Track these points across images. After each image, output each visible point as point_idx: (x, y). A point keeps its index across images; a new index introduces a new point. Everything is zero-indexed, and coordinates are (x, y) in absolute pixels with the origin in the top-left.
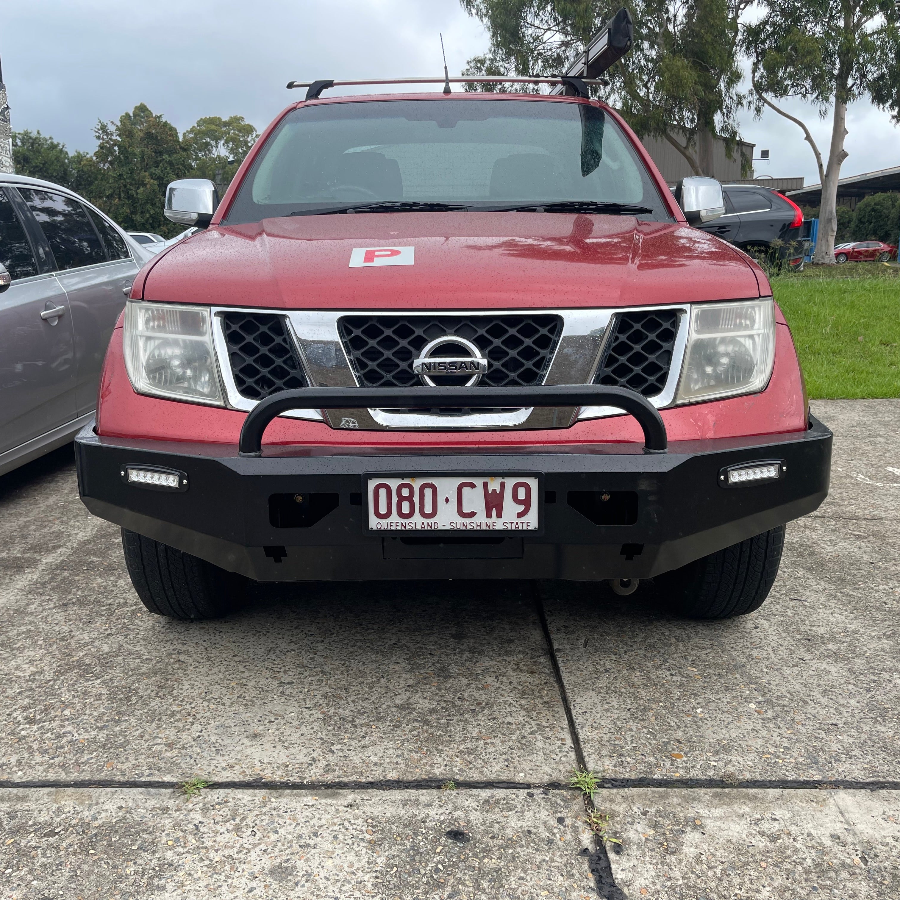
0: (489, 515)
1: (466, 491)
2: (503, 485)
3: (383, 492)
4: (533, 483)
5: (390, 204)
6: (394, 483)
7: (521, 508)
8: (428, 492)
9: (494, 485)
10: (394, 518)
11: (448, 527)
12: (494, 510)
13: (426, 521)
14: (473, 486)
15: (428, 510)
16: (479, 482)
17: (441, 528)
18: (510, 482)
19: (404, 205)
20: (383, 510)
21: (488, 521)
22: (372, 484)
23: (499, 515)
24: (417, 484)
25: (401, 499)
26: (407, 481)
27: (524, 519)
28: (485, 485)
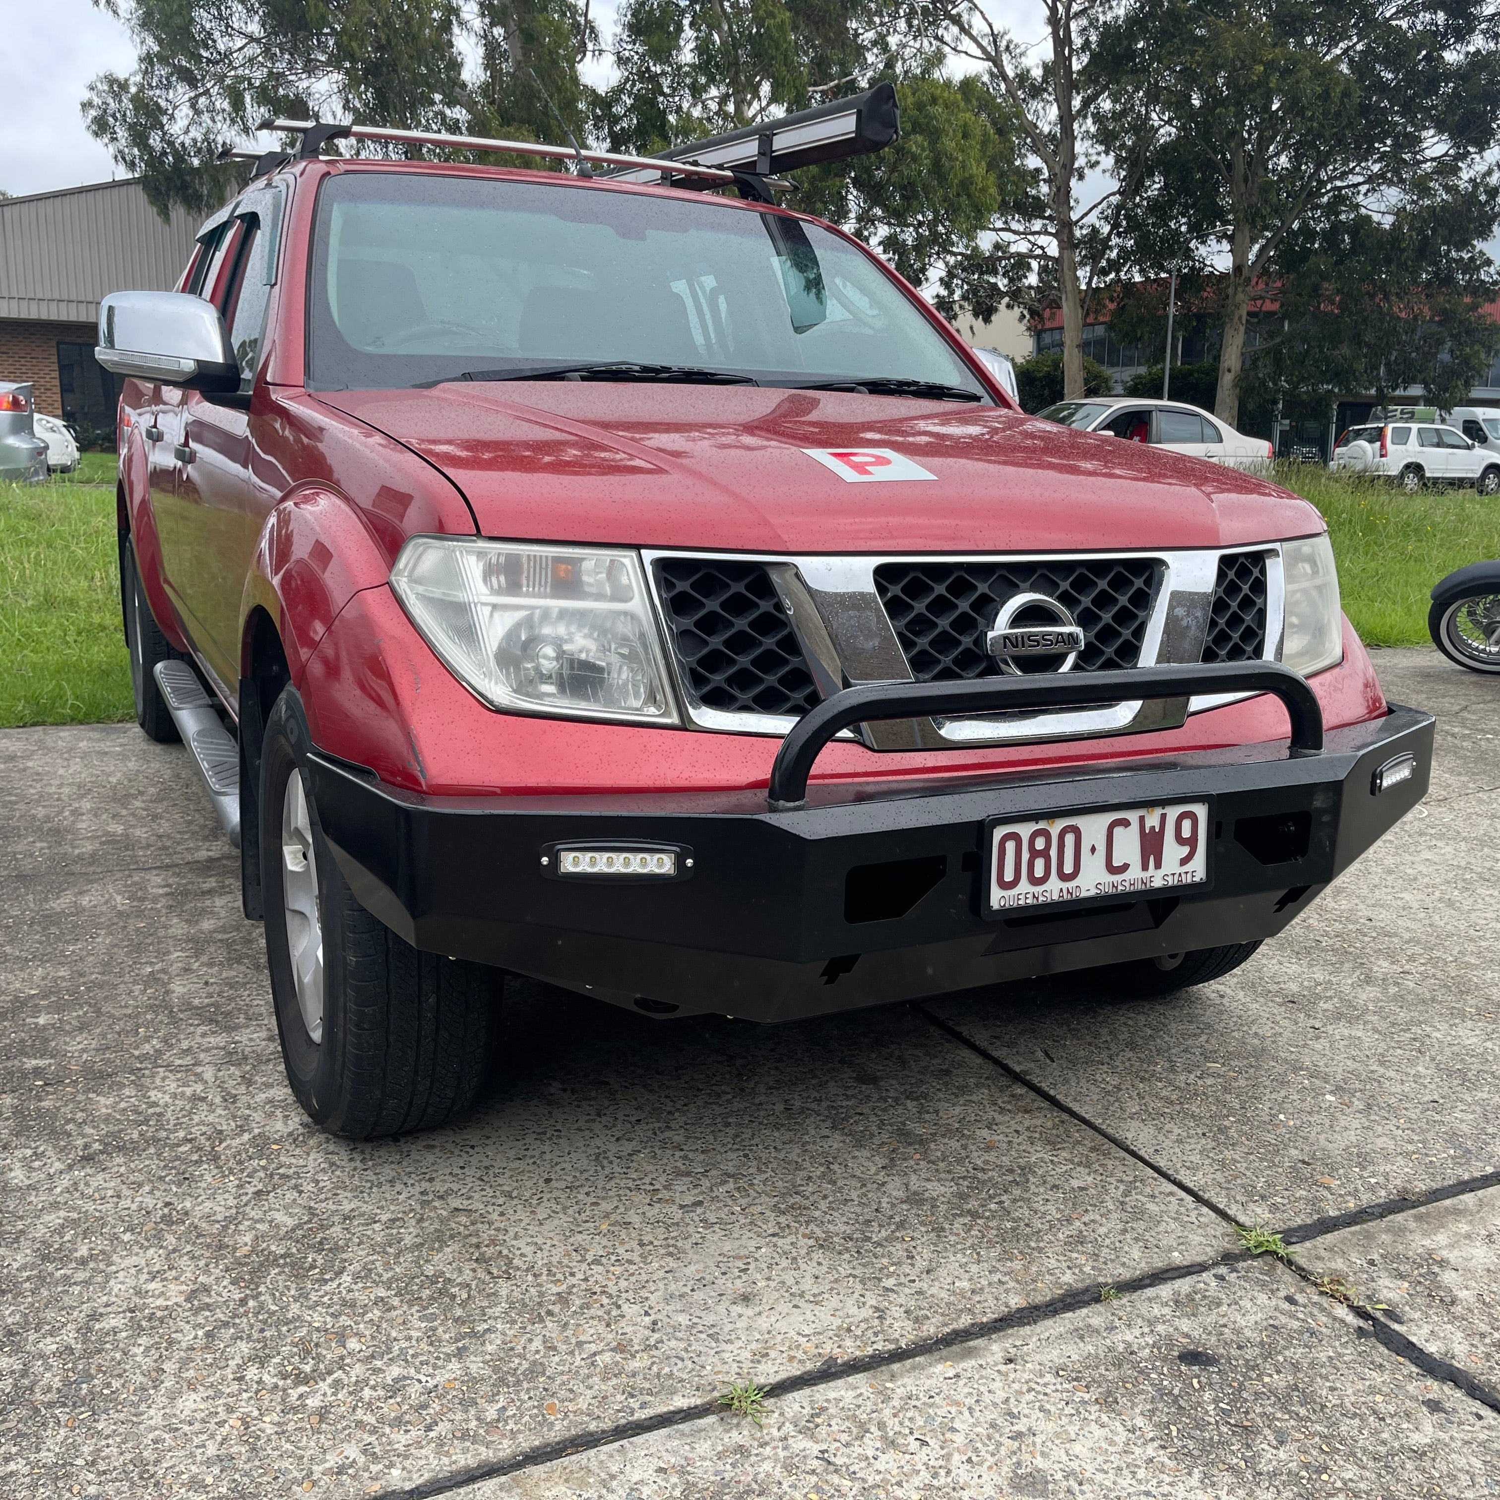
0: (1145, 867)
1: (1118, 831)
2: (1163, 816)
3: (1010, 846)
4: (1201, 811)
5: (624, 367)
6: (1025, 830)
7: (1185, 851)
8: (1070, 839)
9: (1153, 820)
10: (1024, 886)
11: (1093, 892)
12: (1152, 858)
13: (1065, 885)
14: (1126, 823)
15: (1068, 869)
16: (1133, 816)
17: (1084, 894)
18: (1173, 812)
19: (645, 369)
20: (1009, 877)
21: (1145, 875)
22: (999, 833)
23: (1158, 866)
24: (1055, 828)
25: (1034, 854)
26: (1042, 825)
27: (1188, 867)
28: (1142, 819)
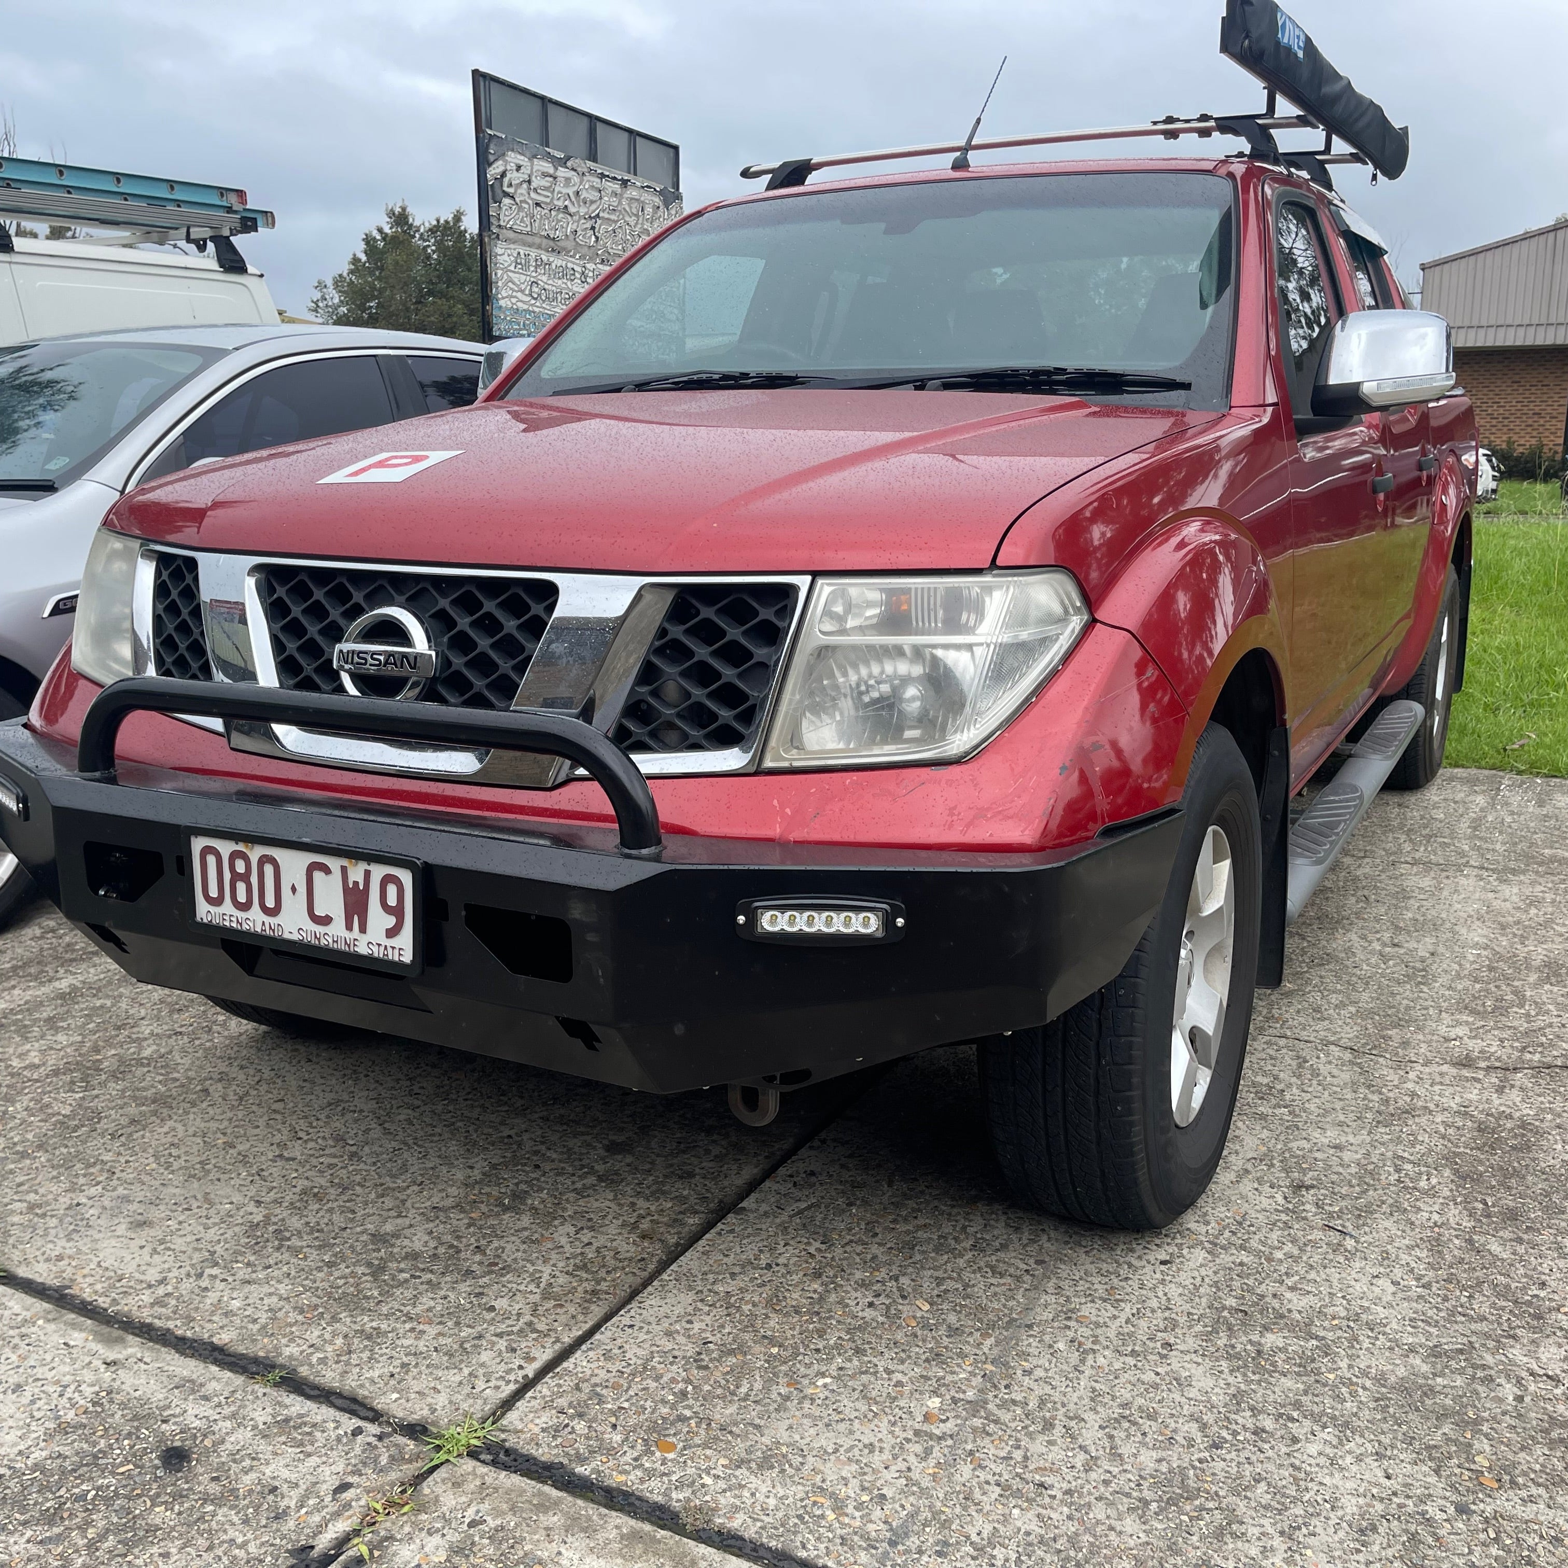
0: (349, 927)
1: (318, 876)
2: (367, 874)
3: (211, 860)
4: (406, 877)
5: (704, 376)
6: (226, 848)
7: (391, 921)
8: (269, 869)
9: (357, 873)
10: (227, 907)
11: (295, 937)
12: (356, 918)
13: (268, 920)
14: (327, 870)
15: (270, 903)
16: (334, 863)
17: (287, 936)
18: (379, 872)
19: (725, 377)
20: (214, 893)
21: (349, 936)
22: (198, 844)
23: (363, 930)
24: (256, 853)
25: (236, 877)
26: (241, 847)
27: (396, 942)
28: (344, 870)
